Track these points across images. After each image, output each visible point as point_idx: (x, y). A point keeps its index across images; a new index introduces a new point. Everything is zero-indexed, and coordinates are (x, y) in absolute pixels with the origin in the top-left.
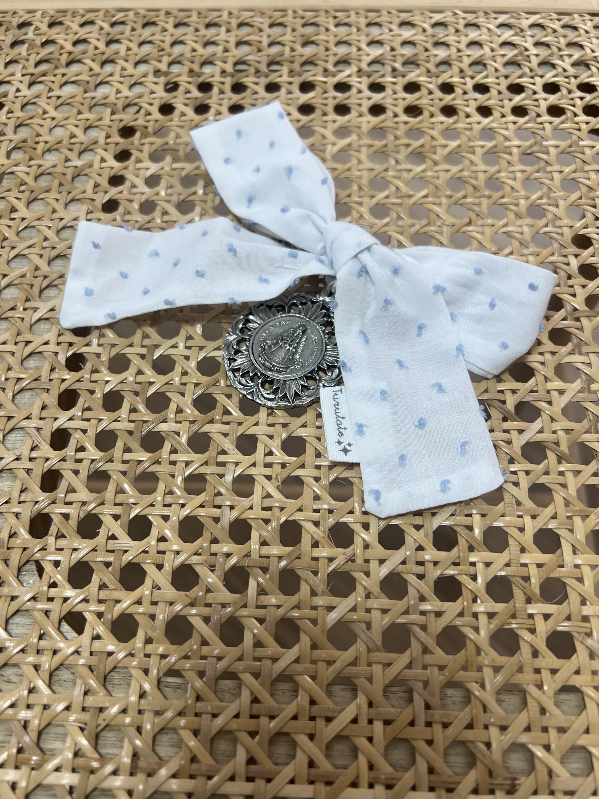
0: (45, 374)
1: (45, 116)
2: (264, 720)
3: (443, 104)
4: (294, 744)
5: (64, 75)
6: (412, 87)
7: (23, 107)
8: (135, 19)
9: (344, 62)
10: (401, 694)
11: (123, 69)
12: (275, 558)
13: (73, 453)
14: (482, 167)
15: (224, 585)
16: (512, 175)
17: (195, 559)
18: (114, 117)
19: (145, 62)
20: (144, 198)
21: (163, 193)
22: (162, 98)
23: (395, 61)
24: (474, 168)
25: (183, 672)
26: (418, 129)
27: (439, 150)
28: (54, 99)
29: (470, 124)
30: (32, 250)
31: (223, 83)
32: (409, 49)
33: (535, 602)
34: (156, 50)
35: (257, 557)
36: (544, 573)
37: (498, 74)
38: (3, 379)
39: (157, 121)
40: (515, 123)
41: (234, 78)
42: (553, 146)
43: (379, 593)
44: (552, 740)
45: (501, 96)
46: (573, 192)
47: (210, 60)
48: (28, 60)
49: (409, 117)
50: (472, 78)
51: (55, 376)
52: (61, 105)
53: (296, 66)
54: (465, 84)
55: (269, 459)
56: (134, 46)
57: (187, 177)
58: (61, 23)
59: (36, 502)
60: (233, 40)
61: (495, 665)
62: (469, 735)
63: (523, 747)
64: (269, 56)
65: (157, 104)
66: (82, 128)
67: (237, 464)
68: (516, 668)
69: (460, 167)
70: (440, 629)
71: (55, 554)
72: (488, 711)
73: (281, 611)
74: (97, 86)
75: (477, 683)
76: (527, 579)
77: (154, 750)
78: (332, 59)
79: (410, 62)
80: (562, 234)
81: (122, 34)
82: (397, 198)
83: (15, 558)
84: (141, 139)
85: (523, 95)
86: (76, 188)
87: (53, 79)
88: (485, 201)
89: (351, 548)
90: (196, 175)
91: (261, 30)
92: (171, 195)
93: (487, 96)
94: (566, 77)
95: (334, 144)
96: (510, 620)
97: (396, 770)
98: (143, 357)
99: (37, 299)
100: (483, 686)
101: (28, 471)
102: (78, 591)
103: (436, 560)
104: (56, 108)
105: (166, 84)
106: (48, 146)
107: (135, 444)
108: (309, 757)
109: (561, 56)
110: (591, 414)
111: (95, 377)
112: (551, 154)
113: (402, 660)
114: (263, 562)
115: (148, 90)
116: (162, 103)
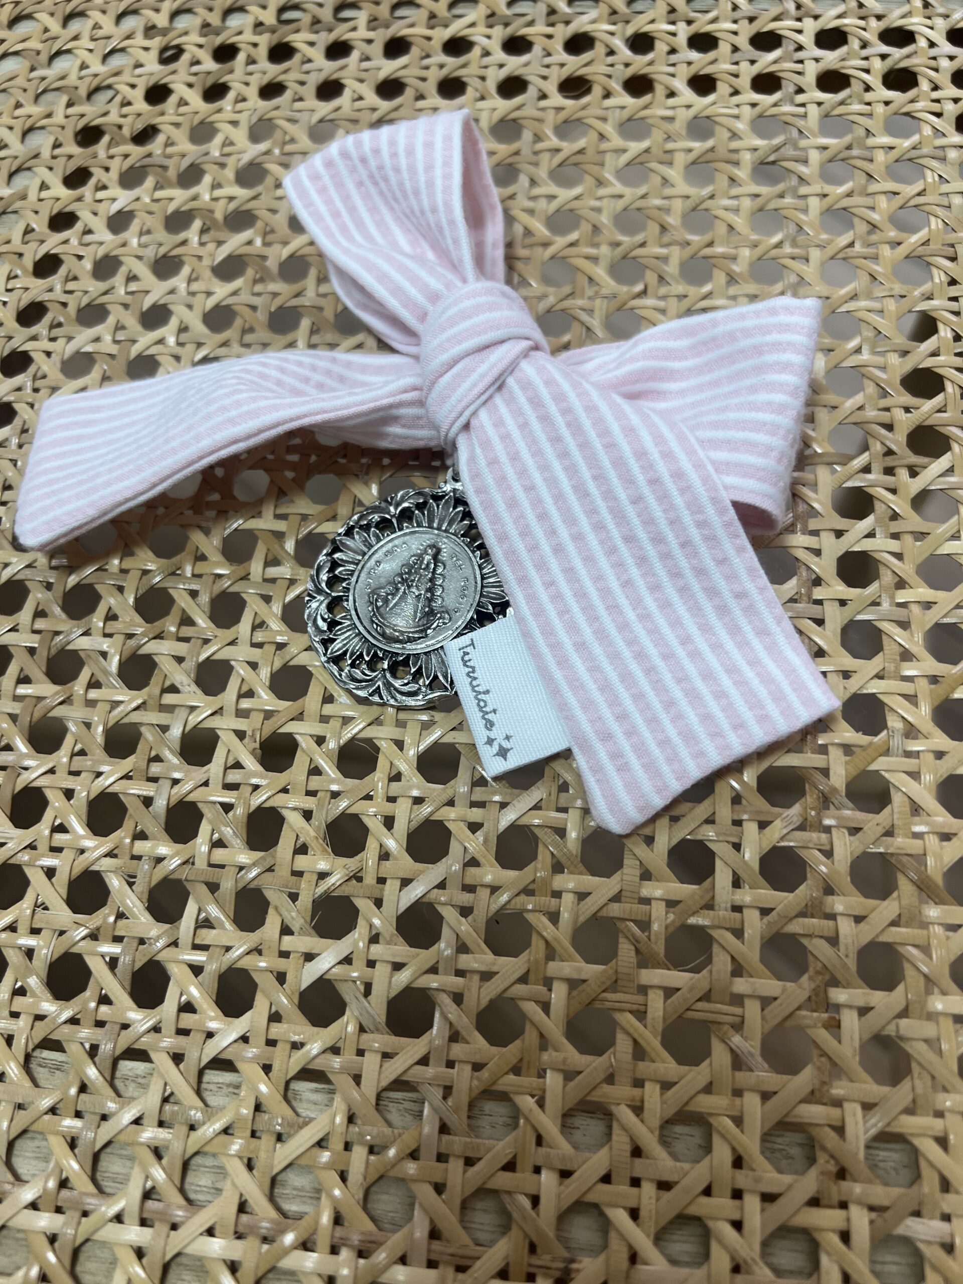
2: (180, 1131)
3: (630, 72)
4: (222, 1172)
6: (579, 43)
10: (407, 1105)
11: (97, 26)
12: (233, 868)
14: (682, 187)
15: (147, 908)
16: (734, 203)
17: (107, 863)
18: (71, 111)
19: (135, 12)
20: (101, 252)
21: (134, 242)
22: (152, 74)
24: (668, 191)
25: (65, 1045)
26: (577, 120)
27: (608, 157)
29: (673, 108)
31: (255, 45)
33: (653, 967)
35: (205, 866)
36: (676, 918)
37: (737, 15)
39: (139, 115)
40: (754, 105)
41: (276, 35)
42: (818, 148)
43: (392, 935)
44: (645, 1200)
45: (737, 56)
46: (840, 234)
49: (566, 97)
50: (689, 22)
53: (383, 10)
54: (674, 34)
55: (245, 704)
57: (177, 213)
61: (566, 1068)
62: (504, 1180)
63: (596, 1209)
65: (142, 86)
66: (18, 131)
67: (193, 709)
68: (603, 1076)
69: (642, 190)
70: (484, 1002)
72: (544, 1143)
73: (230, 958)
74: (53, 57)
75: (533, 1096)
76: (645, 925)
82: (524, 248)
84: (109, 147)
85: (777, 53)
88: (676, 253)
89: (358, 857)
90: (191, 210)
92: (145, 246)
93: (711, 55)
94: (862, 18)
96: (605, 995)
97: (380, 1229)
100: (541, 1104)
103: (496, 884)
105: (163, 51)
107: (36, 671)
108: (241, 1195)
110: (806, 641)
112: (810, 162)
113: (414, 1048)
114: (213, 875)
115: (132, 62)
116: (151, 83)
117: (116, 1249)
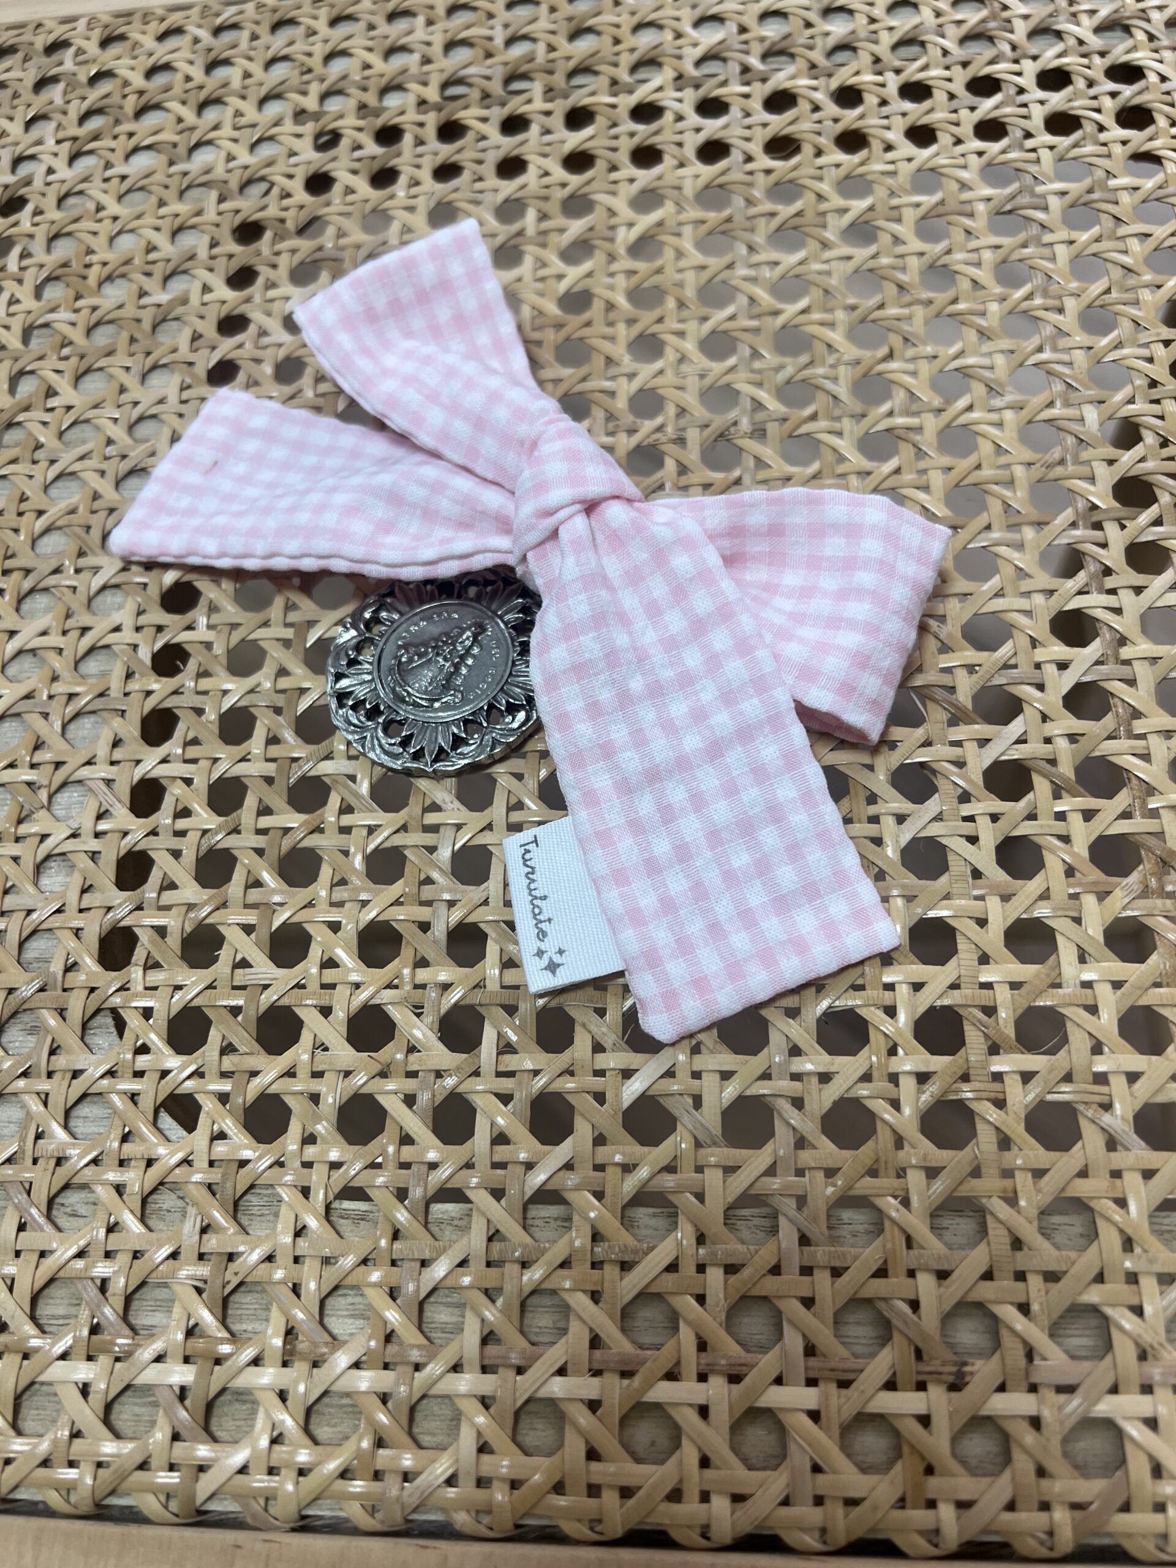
0: (116, 684)
1: (101, 215)
2: (512, 1269)
3: (840, 128)
4: (566, 1310)
5: (131, 135)
6: (780, 101)
7: (61, 201)
8: (258, 17)
9: (649, 62)
10: (757, 1221)
11: (238, 114)
13: (169, 821)
14: (916, 245)
15: (440, 1039)
16: (974, 256)
17: (387, 995)
18: (224, 206)
19: (278, 97)
20: (282, 354)
22: (309, 163)
23: (747, 53)
24: (901, 249)
25: (368, 1191)
26: (791, 181)
27: (831, 219)
28: (115, 181)
29: (893, 162)
30: (87, 463)
31: (421, 125)
32: (776, 27)
33: (1006, 1052)
34: (297, 72)
35: (497, 987)
36: (1023, 1000)
37: (948, 60)
38: (45, 697)
39: (302, 207)
40: (980, 154)
41: (443, 113)
42: (1056, 194)
43: (716, 1044)
44: (1033, 1294)
45: (955, 104)
46: (1093, 280)
47: (395, 82)
48: (65, 113)
49: (774, 159)
50: (898, 72)
51: (134, 686)
52: (128, 191)
53: (559, 79)
54: (883, 85)
56: (256, 68)
58: (122, 37)
59: (109, 909)
60: (438, 40)
61: (929, 1164)
62: (878, 1287)
63: (982, 1308)
64: (506, 64)
65: (301, 175)
66: (167, 231)
67: (459, 827)
68: (969, 1170)
69: (873, 249)
70: (827, 1105)
71: (144, 996)
72: (915, 1245)
73: (540, 1082)
74: (192, 150)
75: (895, 1197)
76: (990, 1011)
77: (321, 1323)
78: (626, 60)
79: (776, 52)
80: (1070, 364)
81: (234, 47)
82: (752, 318)
83: (76, 1005)
84: (273, 243)
85: (998, 98)
86: (159, 345)
87: (113, 144)
88: (919, 312)
91: (491, 16)
93: (927, 104)
94: (1084, 56)
95: (631, 225)
96: (958, 1085)
97: (748, 1351)
98: (287, 643)
99: (98, 550)
100: (906, 1202)
101: (94, 856)
102: (185, 1058)
104: (120, 198)
105: (318, 136)
106: (107, 270)
107: (277, 799)
108: (591, 1330)
109: (1074, 15)
110: (1119, 703)
111: (205, 684)
112: (1051, 208)
113: (758, 1160)
114: (508, 997)
115: (284, 151)
116: (311, 172)
117: (457, 1401)
